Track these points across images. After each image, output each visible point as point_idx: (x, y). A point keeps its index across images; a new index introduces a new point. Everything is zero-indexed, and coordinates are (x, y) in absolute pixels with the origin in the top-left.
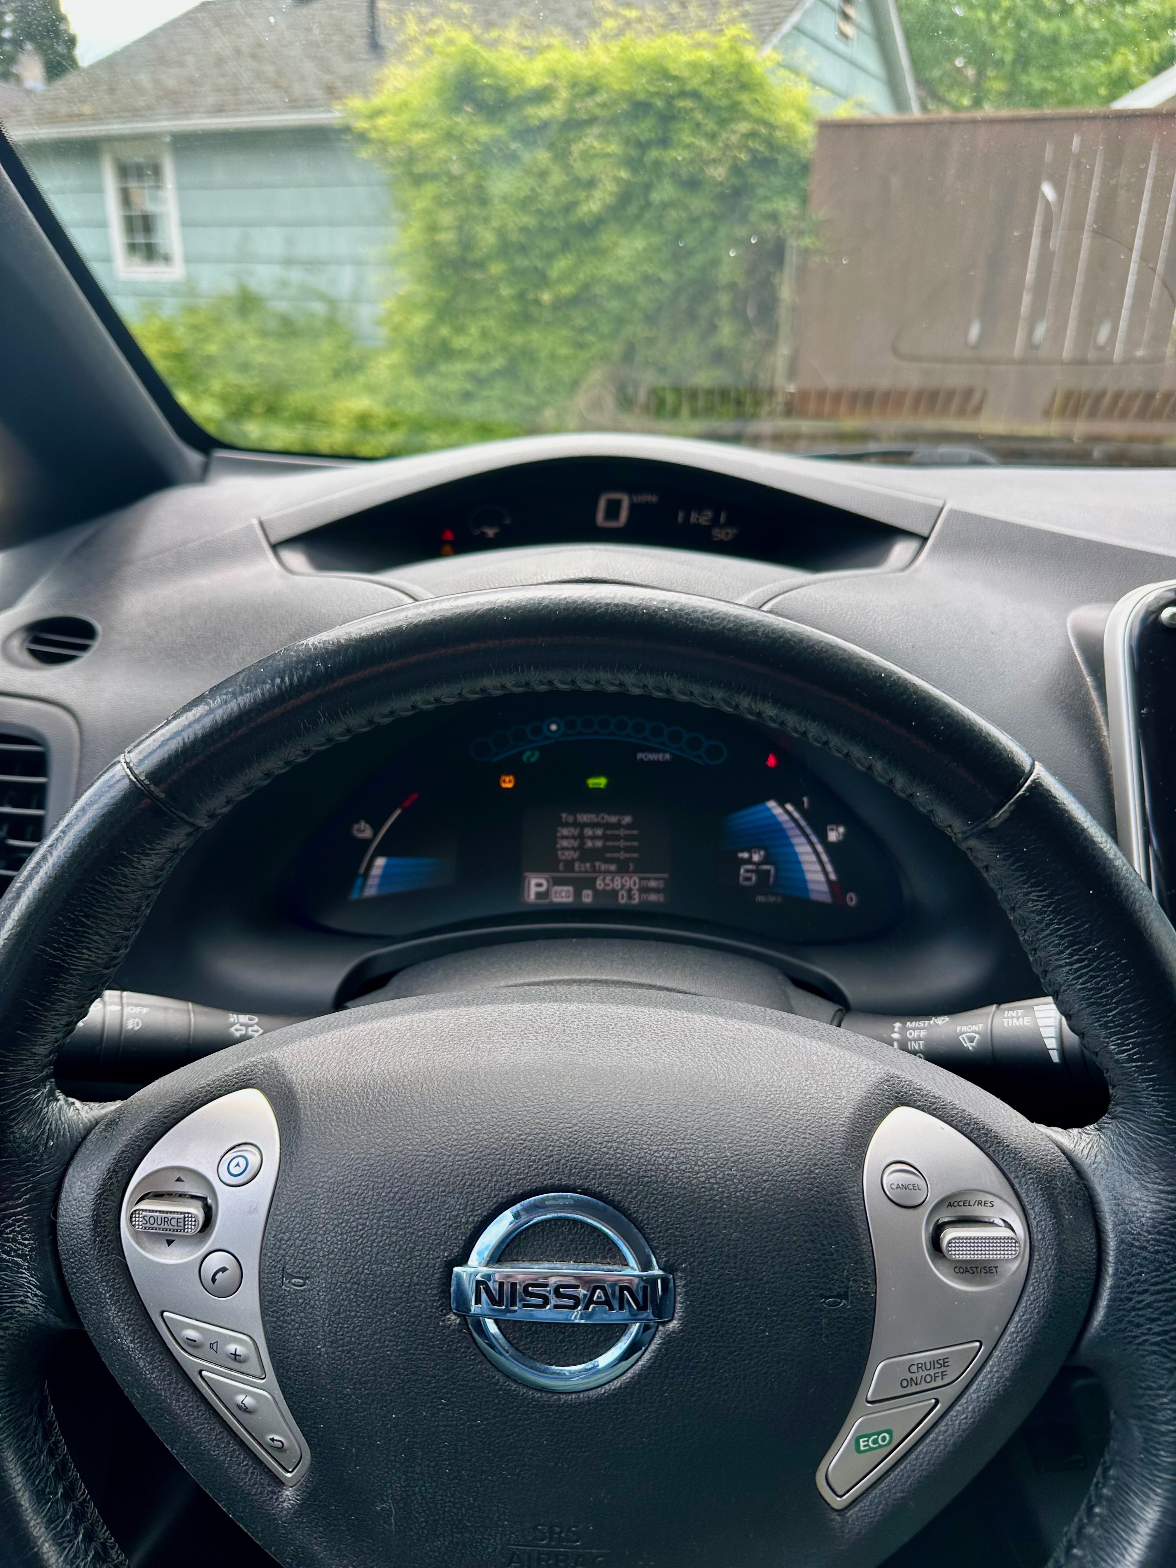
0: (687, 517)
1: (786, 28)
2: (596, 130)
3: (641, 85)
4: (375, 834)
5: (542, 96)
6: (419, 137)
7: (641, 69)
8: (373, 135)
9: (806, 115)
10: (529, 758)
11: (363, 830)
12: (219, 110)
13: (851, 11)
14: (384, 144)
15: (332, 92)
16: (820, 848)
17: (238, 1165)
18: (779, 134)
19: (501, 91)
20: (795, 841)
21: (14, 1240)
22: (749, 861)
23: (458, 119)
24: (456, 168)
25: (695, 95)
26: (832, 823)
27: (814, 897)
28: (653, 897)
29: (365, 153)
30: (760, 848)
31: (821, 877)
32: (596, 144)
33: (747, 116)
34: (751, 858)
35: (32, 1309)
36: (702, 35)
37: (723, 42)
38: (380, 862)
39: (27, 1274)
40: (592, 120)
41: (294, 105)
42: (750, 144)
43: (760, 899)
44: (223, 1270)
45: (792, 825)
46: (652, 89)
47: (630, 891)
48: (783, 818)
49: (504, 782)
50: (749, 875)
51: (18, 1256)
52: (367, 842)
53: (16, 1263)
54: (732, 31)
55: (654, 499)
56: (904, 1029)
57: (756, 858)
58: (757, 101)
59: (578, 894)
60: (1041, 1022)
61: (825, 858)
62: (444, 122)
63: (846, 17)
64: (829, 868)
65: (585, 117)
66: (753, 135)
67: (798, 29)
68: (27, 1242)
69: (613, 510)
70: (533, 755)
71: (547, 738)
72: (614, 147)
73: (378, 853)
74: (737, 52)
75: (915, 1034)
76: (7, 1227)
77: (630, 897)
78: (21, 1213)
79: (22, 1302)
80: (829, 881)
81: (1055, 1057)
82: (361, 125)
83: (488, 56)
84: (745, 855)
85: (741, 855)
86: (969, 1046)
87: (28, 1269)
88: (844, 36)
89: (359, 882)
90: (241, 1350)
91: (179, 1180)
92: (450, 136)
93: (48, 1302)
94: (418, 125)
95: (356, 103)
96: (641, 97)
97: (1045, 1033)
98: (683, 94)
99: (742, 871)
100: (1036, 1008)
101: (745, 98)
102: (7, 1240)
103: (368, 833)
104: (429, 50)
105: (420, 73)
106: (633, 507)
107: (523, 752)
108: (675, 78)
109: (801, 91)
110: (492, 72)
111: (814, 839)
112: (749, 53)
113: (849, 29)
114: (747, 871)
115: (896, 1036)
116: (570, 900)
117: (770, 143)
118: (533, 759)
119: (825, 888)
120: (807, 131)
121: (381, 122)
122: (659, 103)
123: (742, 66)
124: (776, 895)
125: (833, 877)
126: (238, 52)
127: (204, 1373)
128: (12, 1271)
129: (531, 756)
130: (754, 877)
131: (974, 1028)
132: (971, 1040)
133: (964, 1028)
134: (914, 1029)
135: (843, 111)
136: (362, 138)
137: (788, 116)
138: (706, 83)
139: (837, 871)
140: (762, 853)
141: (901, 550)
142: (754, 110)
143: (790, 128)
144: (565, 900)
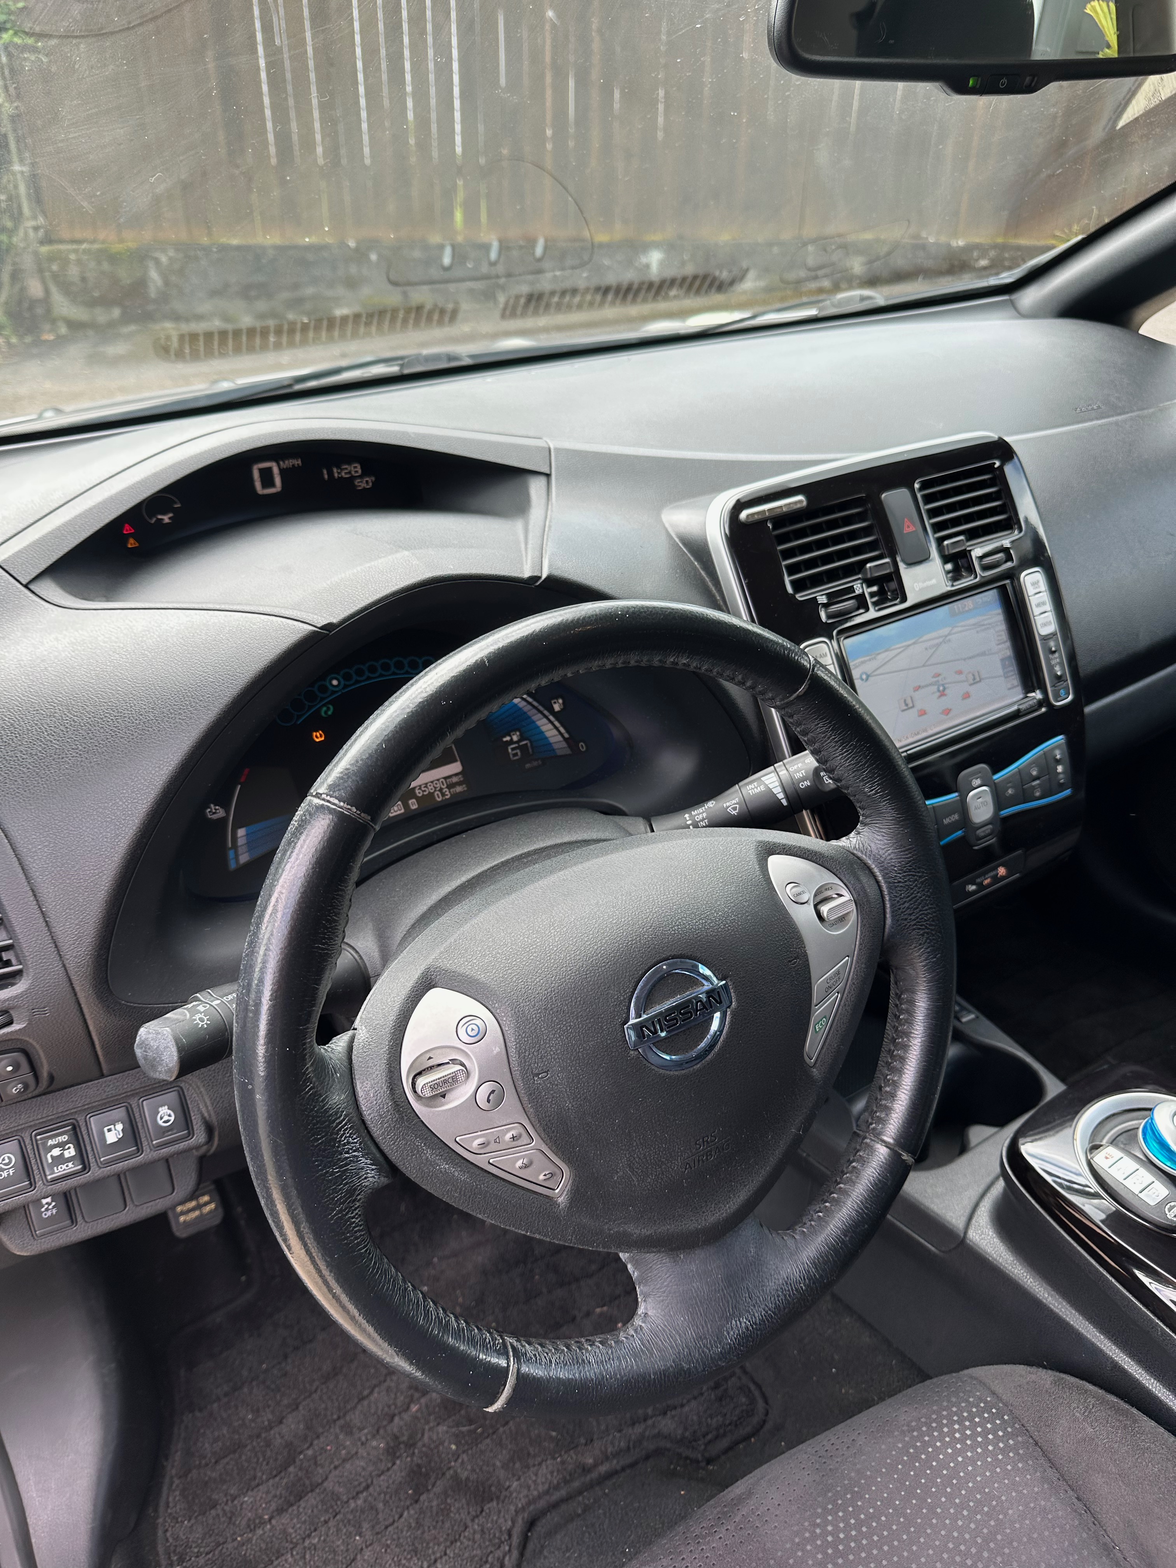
0: (330, 473)
4: (228, 812)
10: (326, 712)
11: (215, 812)
16: (551, 718)
17: (473, 1030)
20: (534, 718)
21: (348, 1143)
22: (511, 742)
26: (553, 699)
27: (559, 753)
28: (459, 789)
30: (515, 730)
31: (560, 738)
34: (512, 739)
35: (371, 1179)
38: (241, 832)
39: (363, 1160)
43: (528, 766)
44: (493, 1092)
45: (529, 707)
47: (441, 790)
48: (522, 704)
49: (317, 737)
50: (514, 752)
51: (355, 1151)
52: (223, 821)
53: (355, 1156)
55: (298, 462)
56: (691, 817)
57: (515, 738)
59: (406, 806)
60: (771, 786)
61: (557, 724)
64: (562, 730)
68: (355, 1140)
69: (267, 478)
70: (328, 709)
71: (334, 692)
73: (236, 826)
75: (701, 817)
76: (341, 1137)
77: (443, 795)
78: (346, 1124)
79: (366, 1178)
80: (565, 739)
81: (785, 802)
84: (508, 738)
85: (505, 739)
86: (734, 812)
87: (363, 1157)
89: (231, 854)
90: (514, 1132)
91: (430, 1058)
93: (379, 1171)
97: (775, 791)
99: (510, 750)
100: (763, 779)
102: (344, 1145)
103: (221, 813)
106: (282, 472)
107: (320, 708)
111: (546, 712)
114: (513, 749)
115: (689, 822)
116: (403, 811)
118: (330, 713)
119: (564, 745)
124: (537, 760)
125: (566, 735)
127: (491, 1161)
128: (354, 1162)
129: (327, 711)
130: (518, 751)
131: (734, 802)
132: (735, 809)
133: (728, 804)
134: (698, 814)
139: (567, 732)
140: (518, 733)
141: (536, 487)
144: (399, 812)
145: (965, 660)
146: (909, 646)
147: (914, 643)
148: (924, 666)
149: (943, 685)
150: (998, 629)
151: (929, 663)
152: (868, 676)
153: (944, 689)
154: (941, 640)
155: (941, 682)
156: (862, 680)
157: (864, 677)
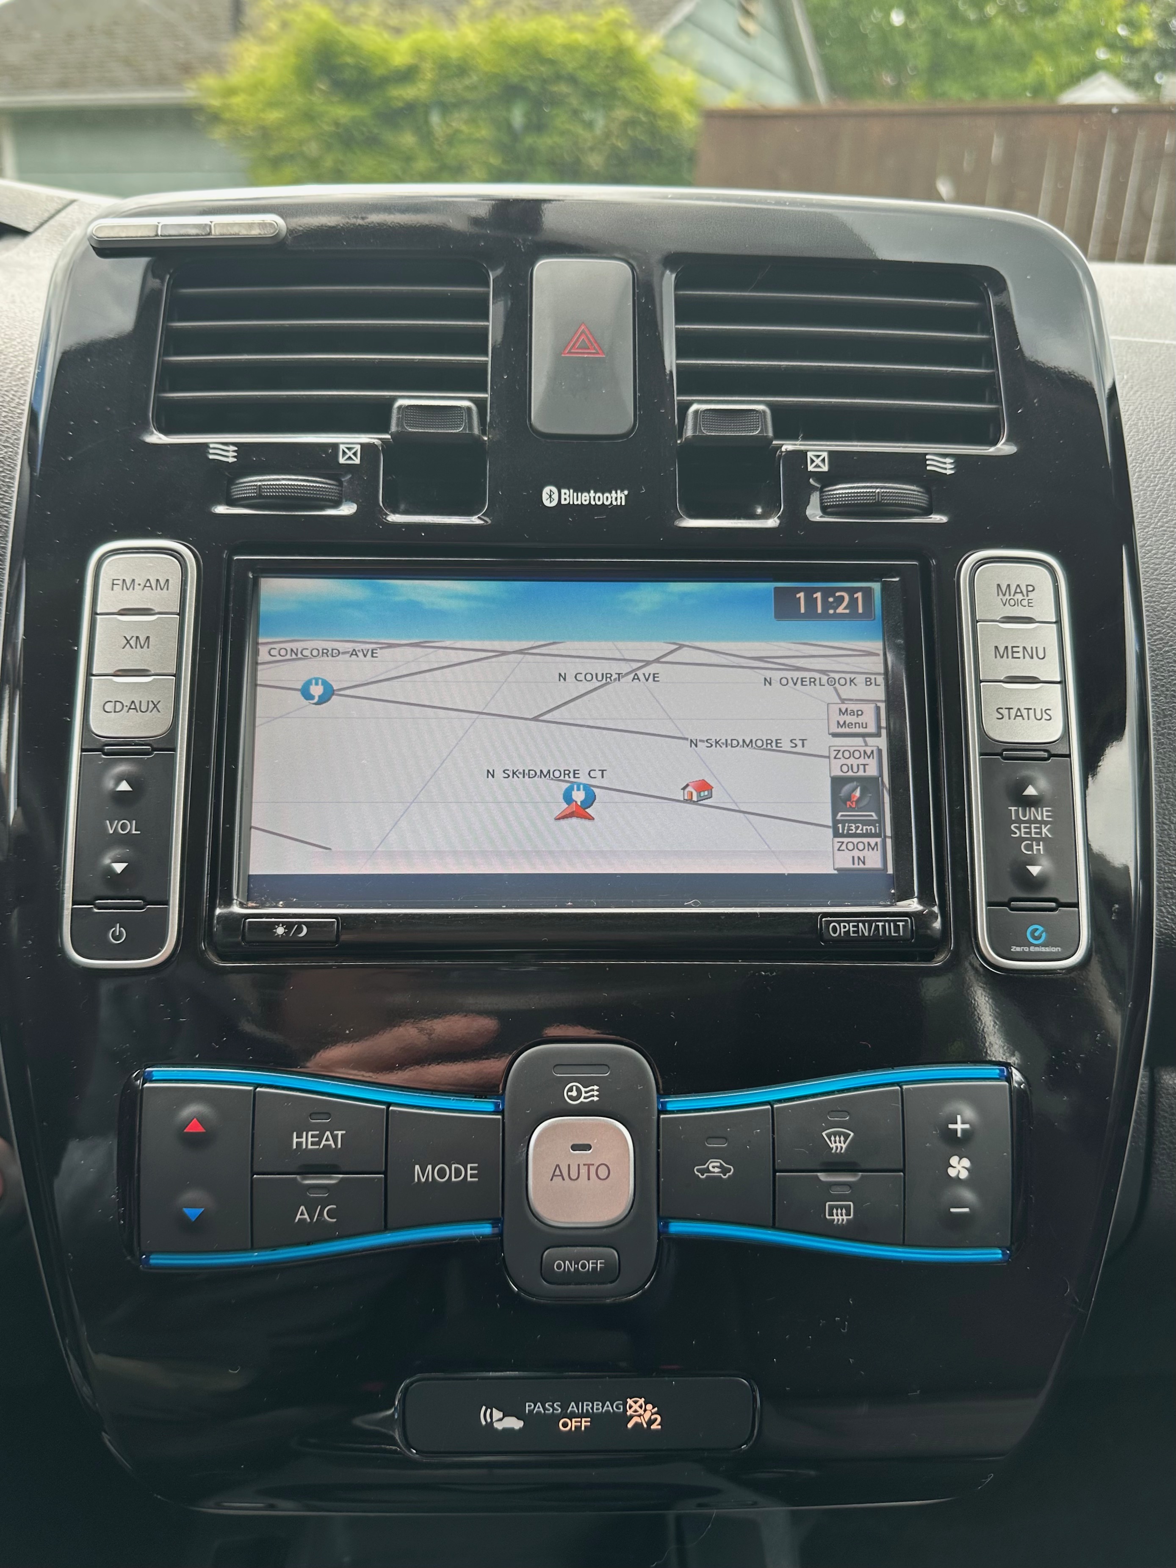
1: (677, 17)
2: (465, 114)
3: (514, 69)
5: (408, 75)
6: (274, 116)
7: (514, 50)
8: (227, 115)
9: (692, 104)
12: (63, 85)
13: (754, 8)
14: (234, 123)
15: (187, 70)
18: (662, 124)
19: (363, 71)
23: (314, 99)
24: (313, 149)
25: (572, 80)
29: (219, 133)
32: (464, 128)
33: (626, 102)
36: (580, 18)
37: (600, 23)
40: (459, 104)
41: (144, 82)
42: (630, 132)
46: (526, 73)
54: (611, 14)
58: (637, 88)
62: (299, 100)
63: (747, 13)
65: (453, 100)
66: (632, 123)
67: (689, 19)
72: (485, 132)
74: (616, 37)
82: (215, 102)
83: (349, 32)
88: (745, 33)
92: (309, 116)
94: (271, 104)
95: (210, 80)
96: (515, 80)
98: (558, 77)
101: (623, 84)
104: (285, 25)
105: (274, 49)
108: (552, 62)
109: (687, 78)
110: (354, 49)
112: (629, 37)
113: (751, 27)
117: (653, 132)
120: (690, 120)
121: (237, 100)
122: (533, 87)
123: (622, 52)
126: (90, 28)
135: (729, 100)
136: (215, 118)
137: (670, 103)
138: (583, 67)
142: (635, 97)
143: (673, 117)
145: (694, 743)
146: (504, 653)
147: (521, 652)
148: (535, 719)
149: (588, 788)
150: (860, 691)
151: (555, 715)
152: (329, 693)
153: (590, 799)
154: (625, 668)
155: (584, 779)
156: (308, 696)
157: (317, 691)
